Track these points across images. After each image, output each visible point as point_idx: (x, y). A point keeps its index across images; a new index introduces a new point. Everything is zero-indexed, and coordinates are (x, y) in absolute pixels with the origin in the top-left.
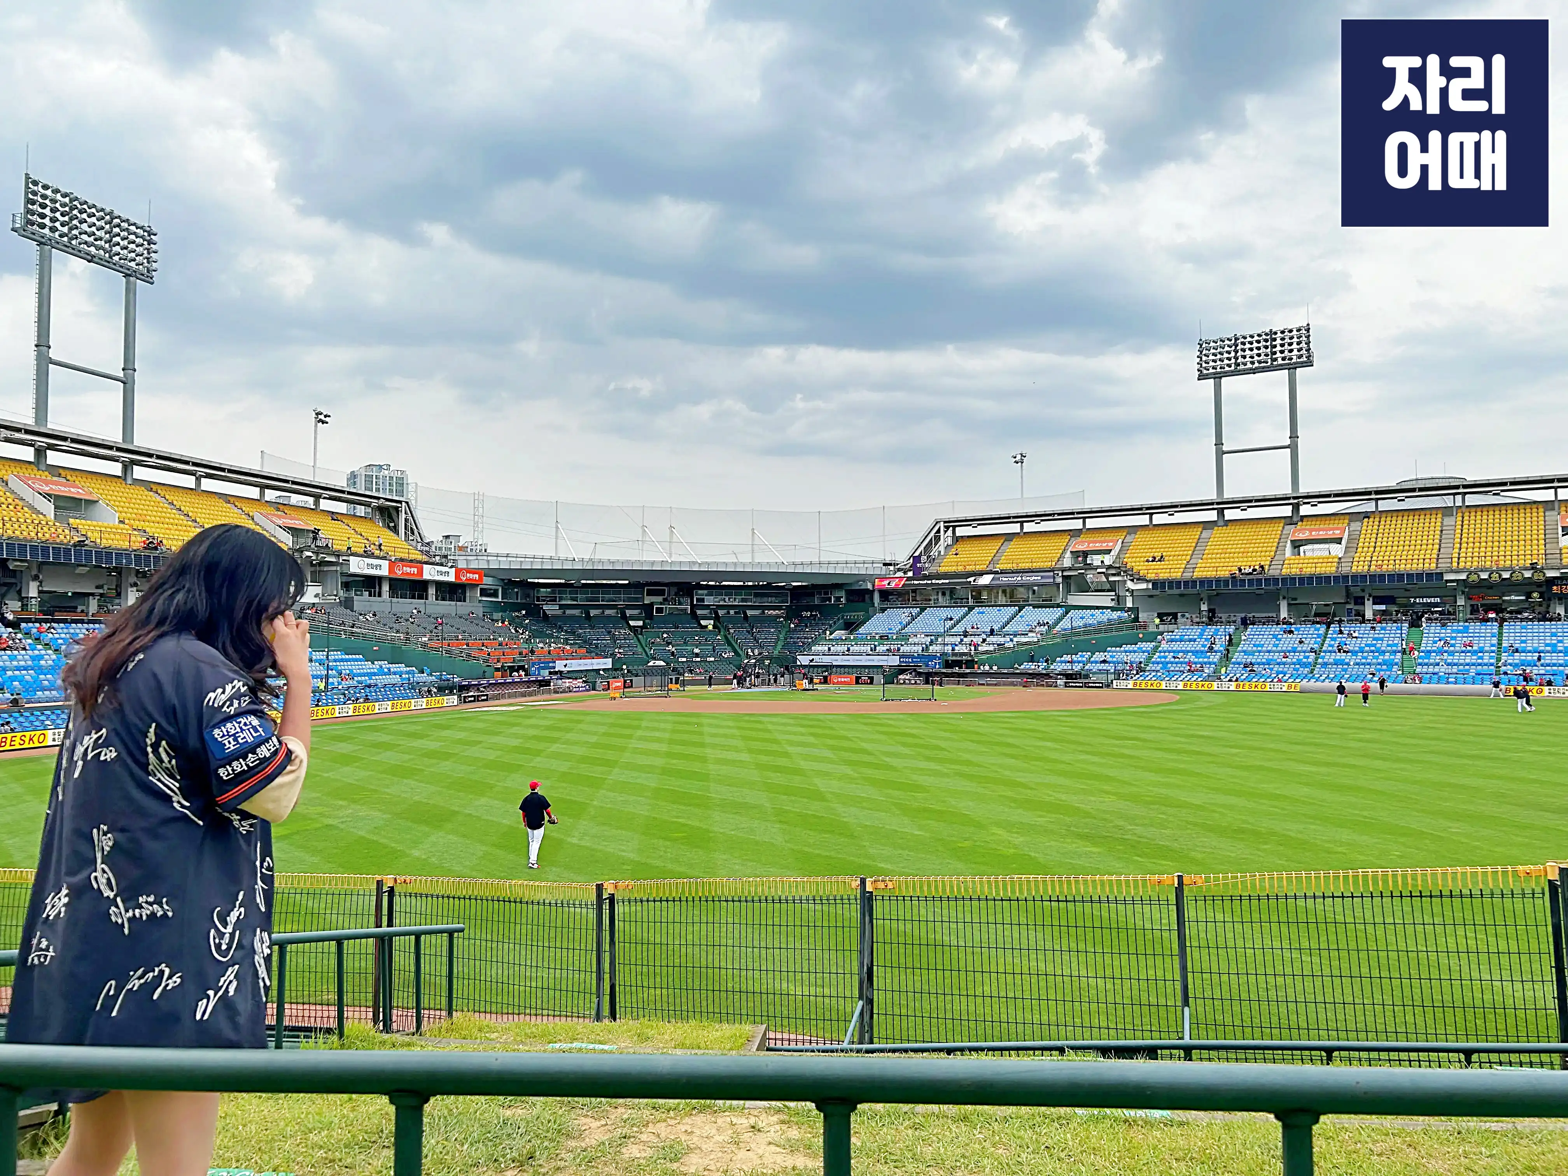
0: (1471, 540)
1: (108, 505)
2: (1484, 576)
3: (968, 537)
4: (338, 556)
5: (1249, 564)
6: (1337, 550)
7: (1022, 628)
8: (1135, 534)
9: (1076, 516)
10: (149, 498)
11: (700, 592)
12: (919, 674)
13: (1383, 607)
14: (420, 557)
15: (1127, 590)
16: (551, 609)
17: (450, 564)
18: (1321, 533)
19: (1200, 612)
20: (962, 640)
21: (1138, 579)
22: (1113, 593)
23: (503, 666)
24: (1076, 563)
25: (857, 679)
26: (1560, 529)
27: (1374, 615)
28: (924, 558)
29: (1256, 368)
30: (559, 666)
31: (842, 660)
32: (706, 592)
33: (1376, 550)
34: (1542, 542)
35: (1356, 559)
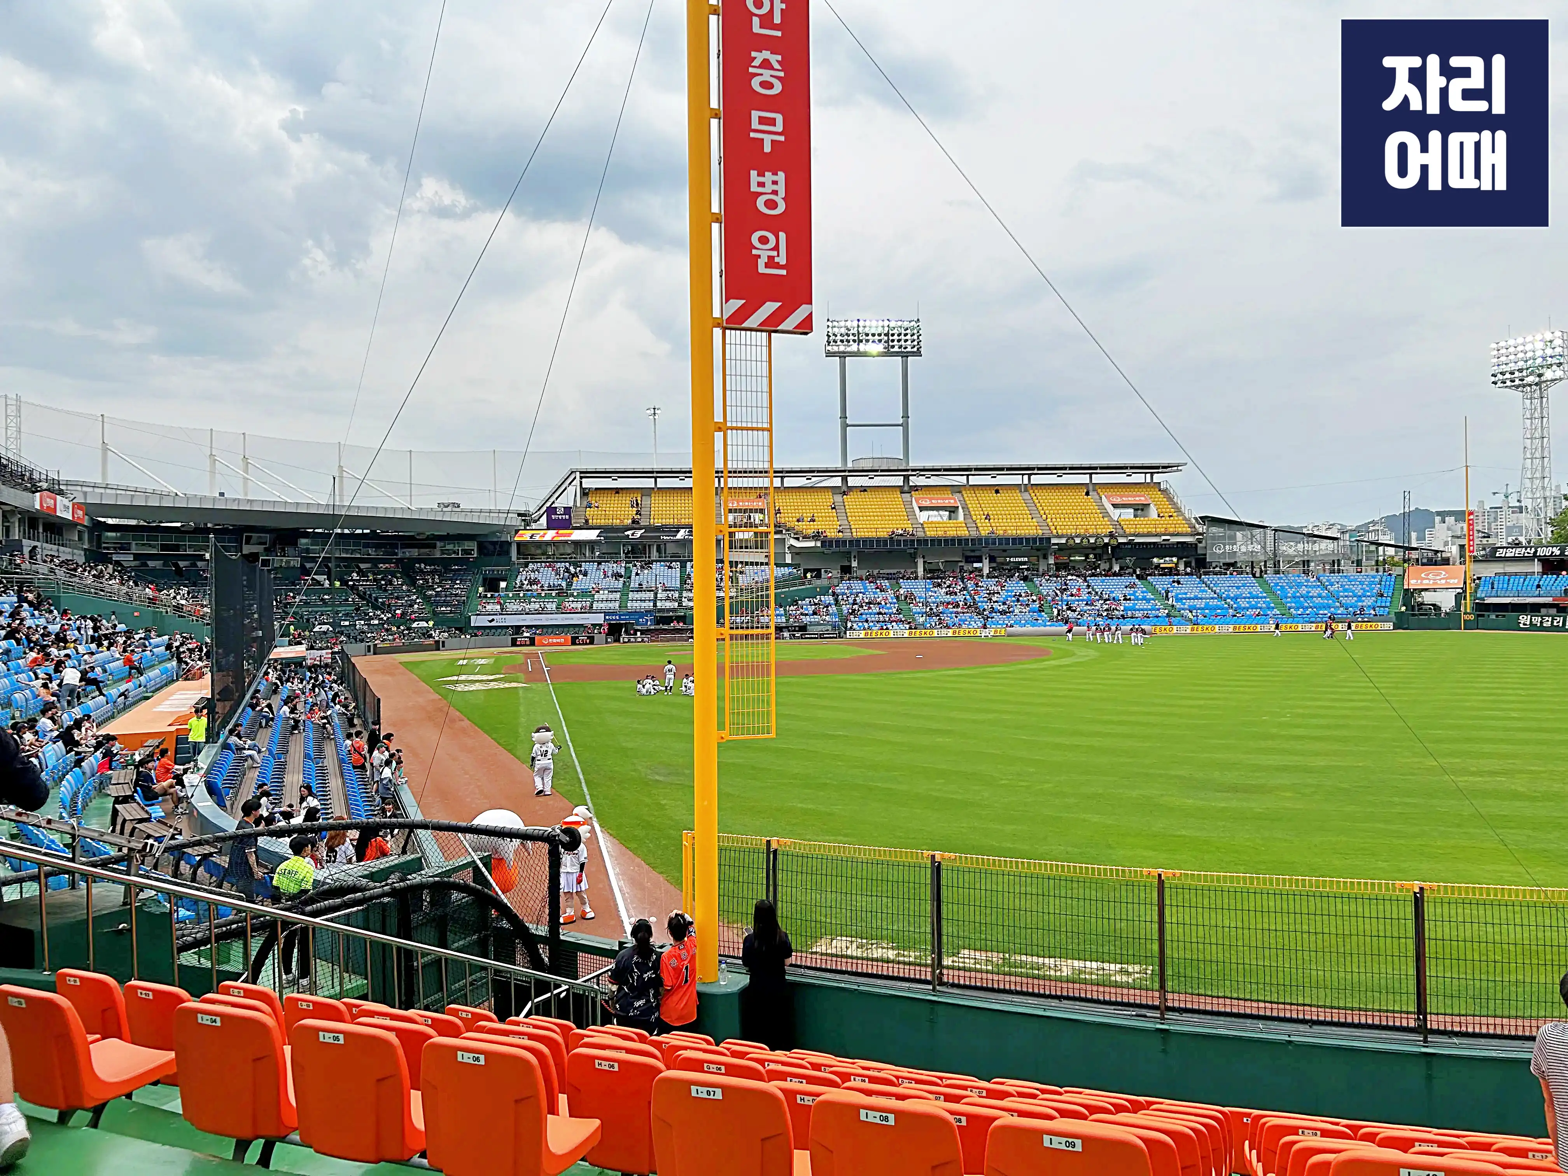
2: (1078, 541)
5: (896, 526)
8: (776, 494)
18: (939, 501)
19: (846, 567)
21: (803, 538)
25: (571, 639)
26: (1109, 506)
28: (560, 510)
31: (531, 620)
32: (312, 541)
33: (988, 517)
34: (1101, 515)
35: (979, 525)
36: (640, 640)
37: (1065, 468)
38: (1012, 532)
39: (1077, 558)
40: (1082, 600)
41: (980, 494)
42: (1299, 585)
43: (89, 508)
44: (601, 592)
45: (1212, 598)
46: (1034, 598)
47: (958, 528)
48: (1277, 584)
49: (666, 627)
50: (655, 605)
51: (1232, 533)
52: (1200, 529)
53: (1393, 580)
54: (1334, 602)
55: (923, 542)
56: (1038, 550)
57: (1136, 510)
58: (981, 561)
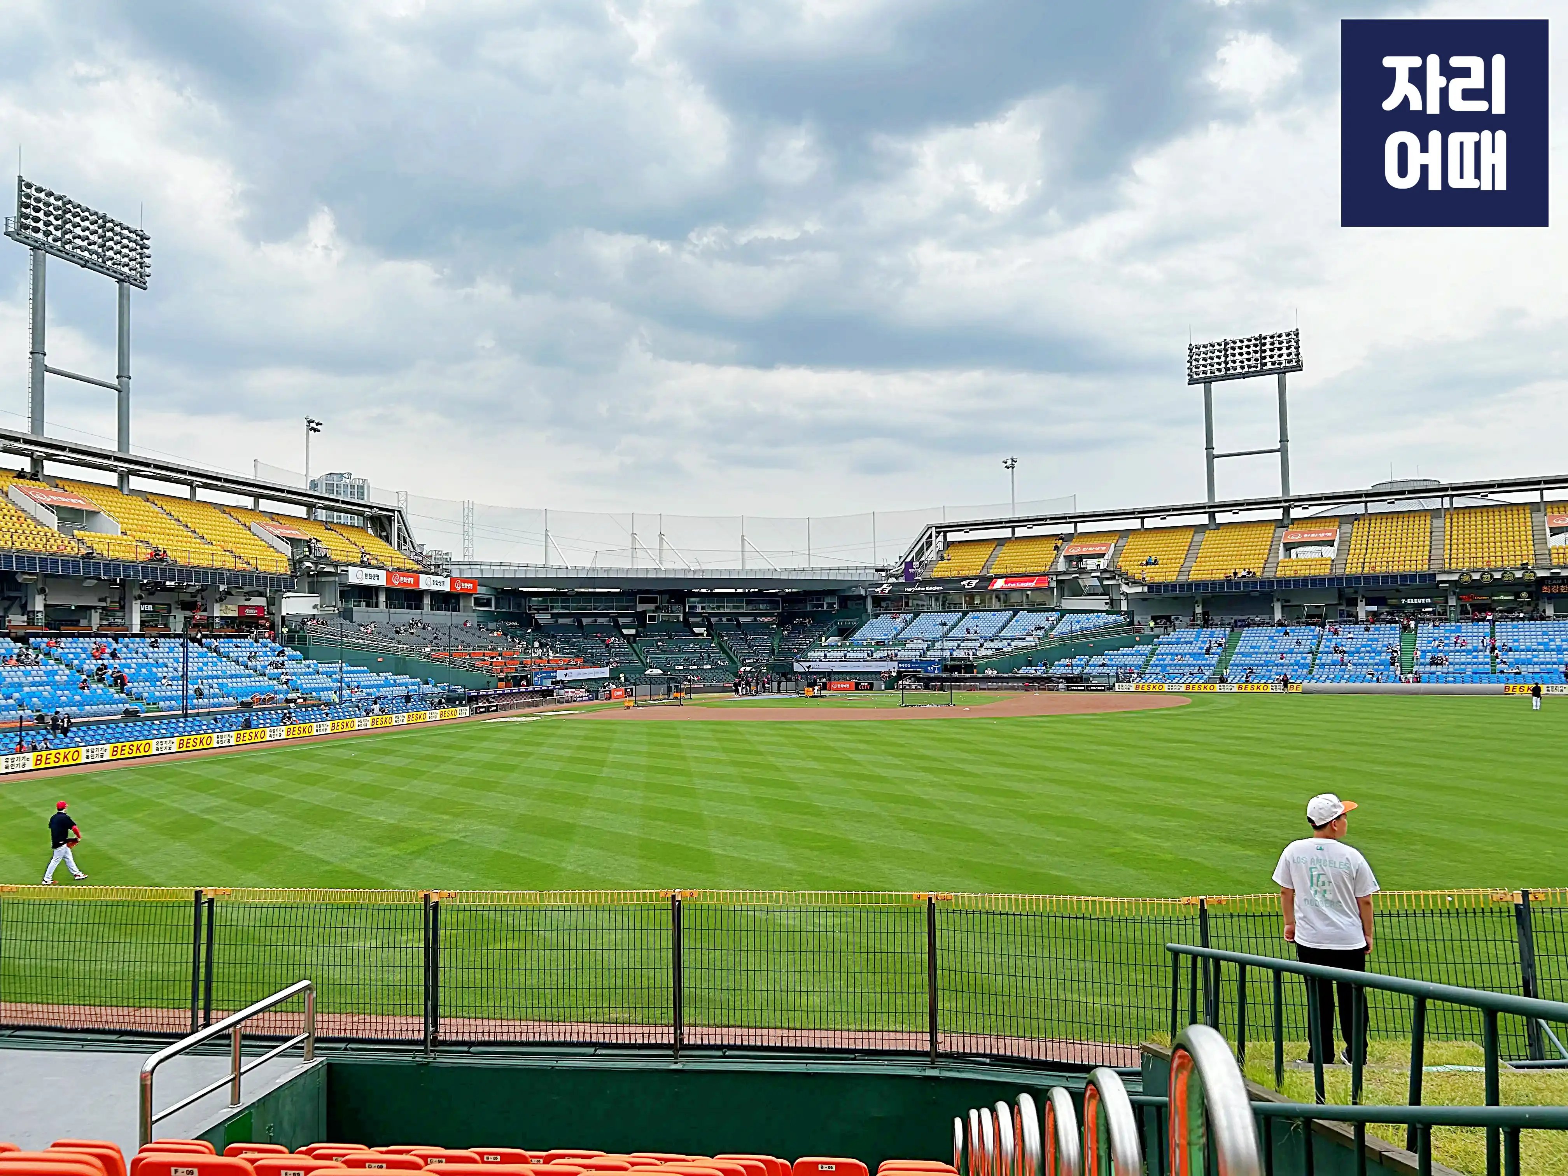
0: (1461, 541)
1: (109, 515)
2: (1476, 576)
3: (960, 542)
4: (336, 566)
5: (1243, 566)
6: (1330, 552)
7: (1017, 633)
8: (1127, 537)
9: (1068, 520)
10: (147, 509)
11: (692, 599)
12: (919, 680)
13: (1375, 608)
14: (415, 567)
15: (1122, 594)
16: (543, 618)
17: (445, 574)
18: (1313, 535)
19: (1194, 614)
20: (959, 645)
21: (1133, 583)
22: (1107, 597)
23: (507, 677)
24: (1070, 567)
25: (857, 684)
26: (1548, 530)
27: (1367, 616)
28: (916, 564)
29: (1246, 373)
30: (560, 675)
31: (839, 667)
32: (698, 599)
34: (1531, 543)
35: (1350, 561)
39: (1502, 597)
47: (1317, 566)
49: (948, 676)
50: (952, 654)
55: (1268, 583)
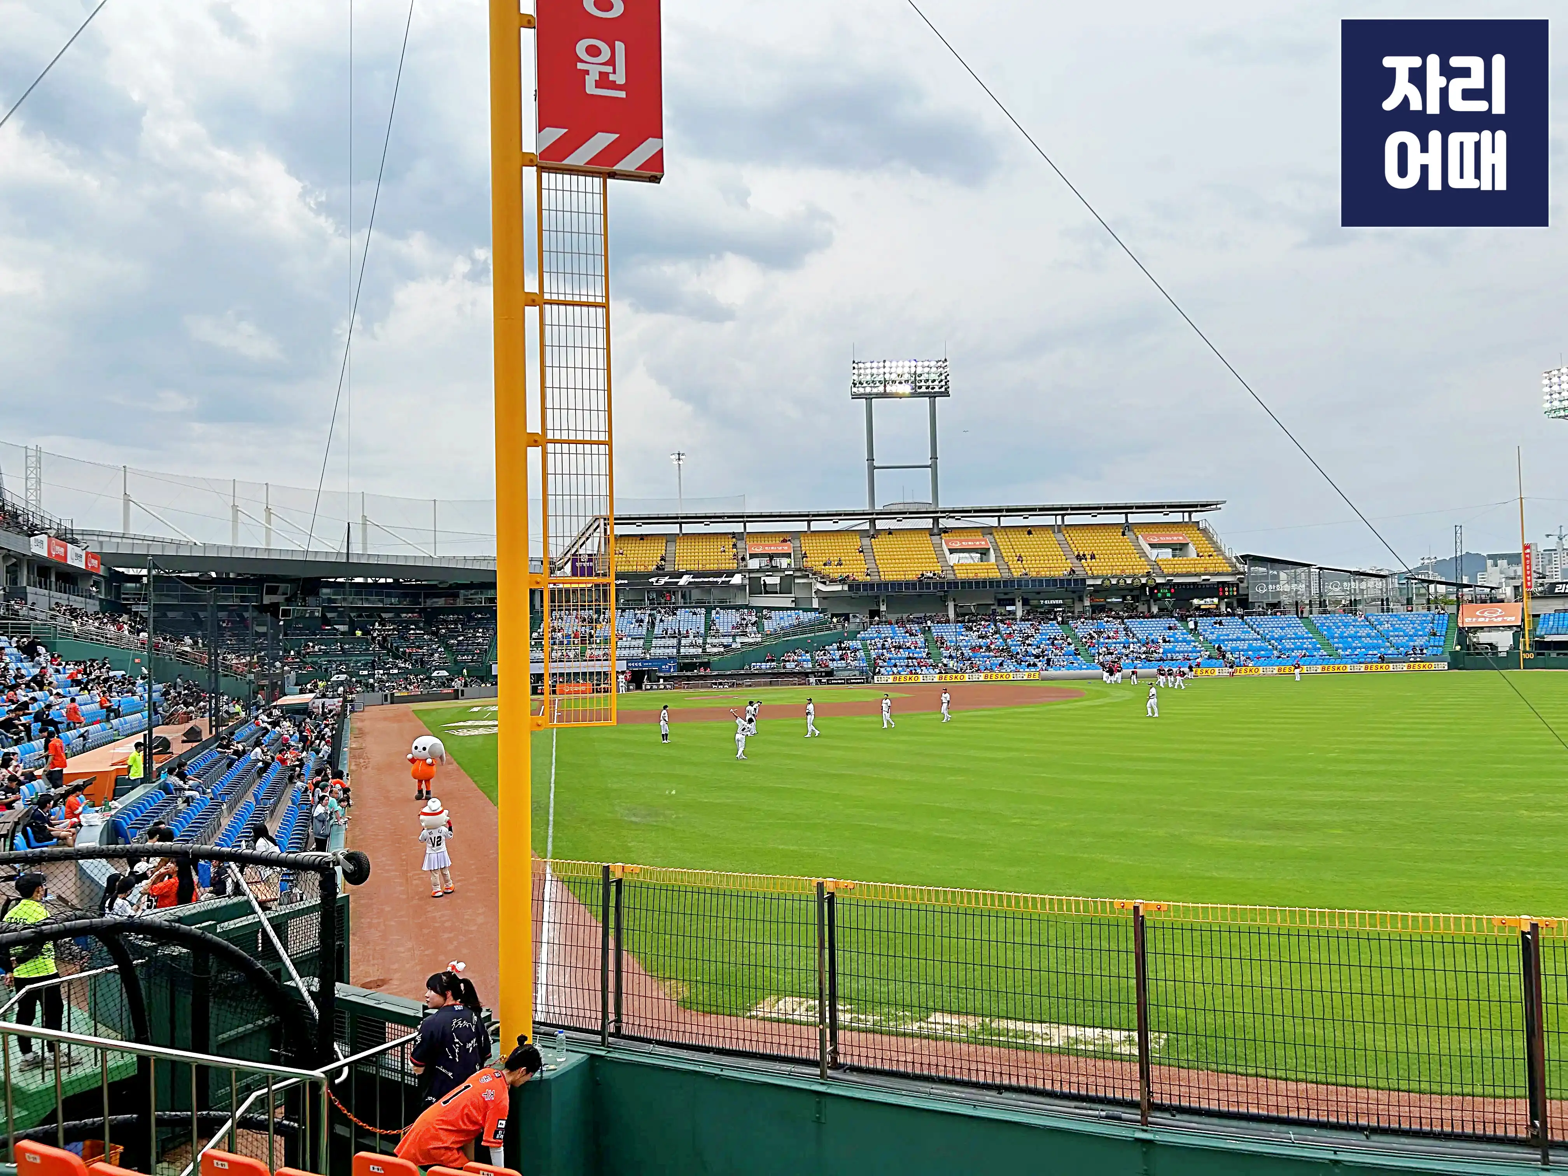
2: (1114, 582)
5: (924, 569)
8: (800, 538)
15: (816, 592)
18: (970, 543)
19: (874, 612)
21: (829, 582)
22: (793, 595)
26: (1146, 546)
28: (584, 557)
32: (334, 590)
33: (1020, 558)
34: (1138, 555)
35: (1011, 566)
36: (662, 687)
37: (1099, 508)
38: (1045, 573)
39: (1114, 600)
40: (1120, 643)
41: (1012, 535)
42: (1346, 625)
43: (103, 558)
44: (625, 639)
45: (1256, 640)
46: (1069, 640)
47: (989, 570)
48: (1323, 624)
49: (689, 674)
50: (678, 652)
51: (1275, 573)
52: (1241, 567)
53: (1446, 618)
54: (1383, 641)
55: (953, 584)
56: (1074, 592)
57: (1174, 550)
58: (1014, 604)
